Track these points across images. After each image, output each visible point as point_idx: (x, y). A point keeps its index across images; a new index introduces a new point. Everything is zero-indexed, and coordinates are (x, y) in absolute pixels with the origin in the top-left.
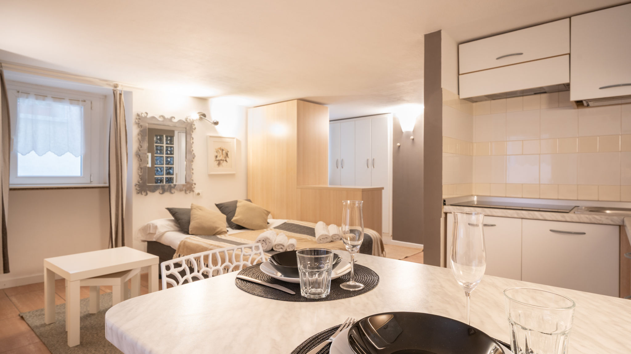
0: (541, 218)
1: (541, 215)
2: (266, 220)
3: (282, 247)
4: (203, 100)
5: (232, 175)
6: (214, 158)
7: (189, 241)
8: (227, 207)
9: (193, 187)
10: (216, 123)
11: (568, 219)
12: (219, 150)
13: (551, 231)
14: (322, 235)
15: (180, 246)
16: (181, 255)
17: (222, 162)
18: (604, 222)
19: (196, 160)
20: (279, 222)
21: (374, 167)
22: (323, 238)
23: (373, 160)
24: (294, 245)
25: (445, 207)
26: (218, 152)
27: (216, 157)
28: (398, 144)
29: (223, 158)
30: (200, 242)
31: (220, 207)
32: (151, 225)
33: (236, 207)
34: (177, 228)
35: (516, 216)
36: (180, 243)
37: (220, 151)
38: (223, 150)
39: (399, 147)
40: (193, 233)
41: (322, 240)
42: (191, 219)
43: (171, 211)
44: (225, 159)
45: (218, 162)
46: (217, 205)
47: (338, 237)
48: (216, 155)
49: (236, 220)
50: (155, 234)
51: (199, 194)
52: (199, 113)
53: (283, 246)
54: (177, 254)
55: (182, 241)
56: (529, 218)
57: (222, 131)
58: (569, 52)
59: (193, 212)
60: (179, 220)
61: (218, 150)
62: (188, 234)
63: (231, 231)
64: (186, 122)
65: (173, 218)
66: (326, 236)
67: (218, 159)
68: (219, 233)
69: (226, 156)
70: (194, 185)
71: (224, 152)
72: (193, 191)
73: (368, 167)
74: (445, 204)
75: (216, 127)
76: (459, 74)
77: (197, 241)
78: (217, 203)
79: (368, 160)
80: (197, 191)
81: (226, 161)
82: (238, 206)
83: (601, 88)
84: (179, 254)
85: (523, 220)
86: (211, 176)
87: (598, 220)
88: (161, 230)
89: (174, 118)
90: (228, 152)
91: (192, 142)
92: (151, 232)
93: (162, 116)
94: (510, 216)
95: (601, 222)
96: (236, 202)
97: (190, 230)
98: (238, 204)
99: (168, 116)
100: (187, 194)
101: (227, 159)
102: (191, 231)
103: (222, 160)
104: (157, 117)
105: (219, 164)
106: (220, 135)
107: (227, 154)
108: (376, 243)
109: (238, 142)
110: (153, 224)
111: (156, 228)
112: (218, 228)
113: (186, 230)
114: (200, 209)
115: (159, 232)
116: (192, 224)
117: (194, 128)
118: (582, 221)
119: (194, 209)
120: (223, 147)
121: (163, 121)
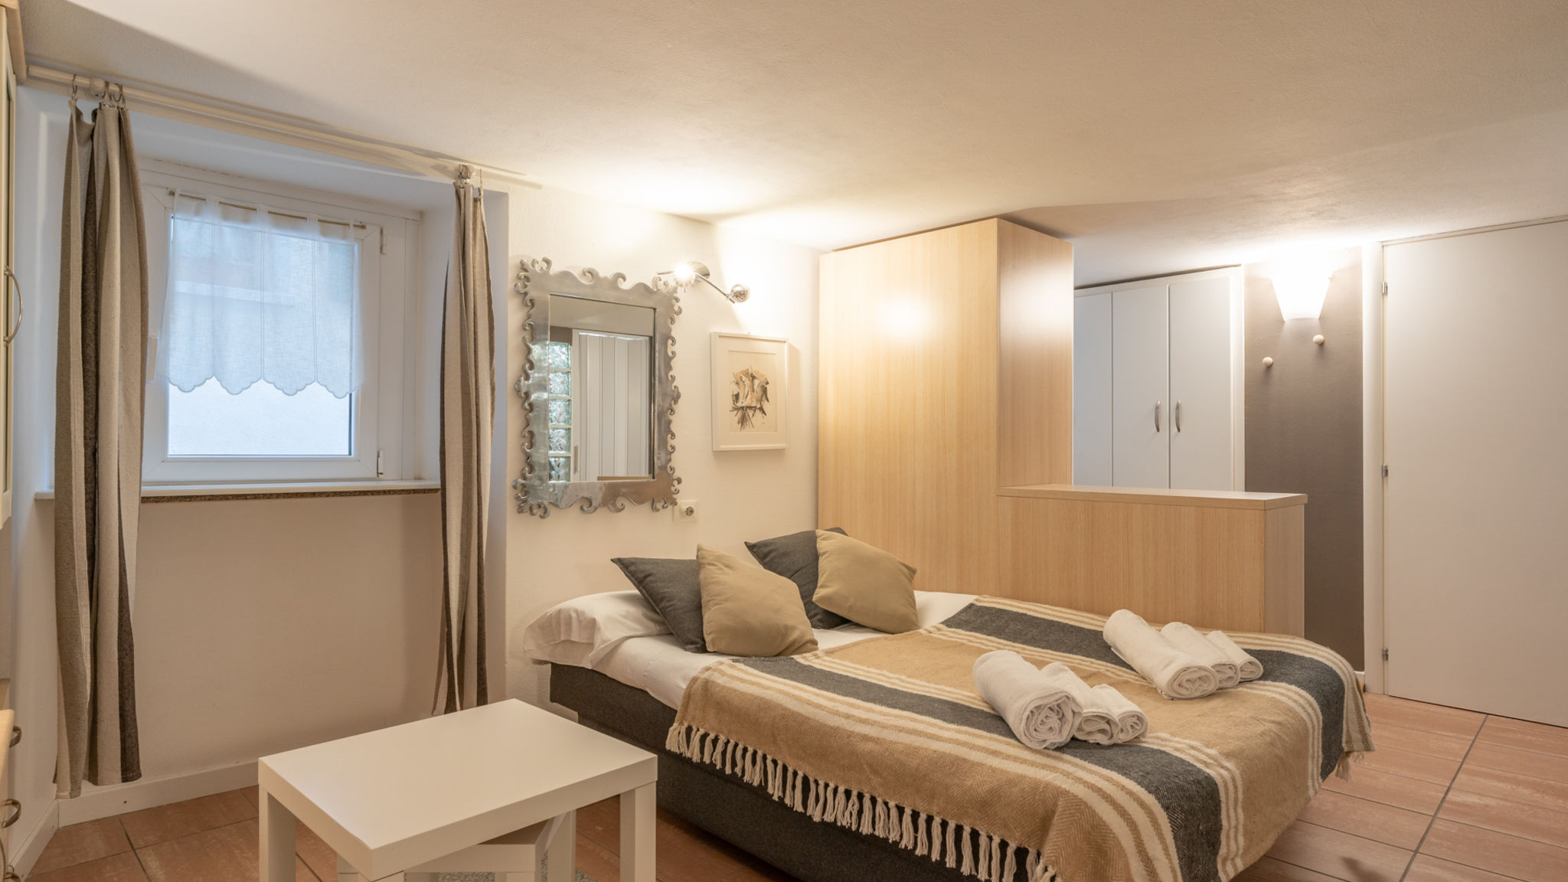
2: (912, 597)
3: (1106, 727)
4: (699, 224)
5: (777, 454)
6: (729, 403)
7: (720, 680)
8: (785, 554)
9: (673, 489)
10: (741, 295)
12: (744, 378)
14: (1186, 670)
15: (688, 696)
16: (695, 729)
17: (750, 413)
19: (681, 407)
22: (1188, 680)
23: (1178, 407)
26: (741, 383)
27: (737, 397)
28: (1268, 360)
29: (754, 400)
30: (768, 688)
31: (766, 554)
32: (574, 615)
33: (816, 557)
34: (654, 628)
36: (690, 687)
37: (748, 382)
38: (754, 378)
39: (1269, 367)
40: (722, 647)
41: (1185, 684)
42: (704, 599)
43: (632, 568)
44: (758, 406)
45: (740, 413)
46: (751, 547)
47: (1231, 673)
48: (735, 393)
49: (826, 599)
50: (590, 645)
51: (690, 511)
52: (694, 263)
54: (681, 724)
55: (695, 680)
57: (751, 318)
59: (709, 574)
60: (662, 600)
61: (741, 377)
62: (703, 649)
63: (829, 639)
64: (655, 290)
65: (636, 592)
66: (1203, 673)
67: (739, 404)
68: (797, 645)
69: (762, 396)
70: (675, 482)
71: (757, 382)
72: (674, 503)
73: (1158, 430)
75: (738, 307)
77: (753, 683)
78: (753, 541)
79: (1157, 408)
80: (684, 501)
81: (761, 409)
82: (824, 553)
84: (686, 725)
86: (721, 456)
88: (609, 634)
89: (624, 279)
90: (767, 383)
91: (670, 354)
92: (575, 637)
93: (591, 273)
96: (810, 539)
97: (707, 638)
98: (822, 545)
99: (605, 272)
100: (658, 510)
101: (766, 406)
102: (713, 641)
103: (750, 408)
104: (576, 273)
105: (743, 421)
106: (744, 332)
107: (764, 391)
109: (794, 352)
110: (576, 611)
111: (591, 625)
112: (792, 629)
113: (691, 637)
114: (727, 566)
115: (604, 642)
116: (711, 617)
117: (676, 309)
119: (709, 564)
120: (753, 370)
121: (592, 287)
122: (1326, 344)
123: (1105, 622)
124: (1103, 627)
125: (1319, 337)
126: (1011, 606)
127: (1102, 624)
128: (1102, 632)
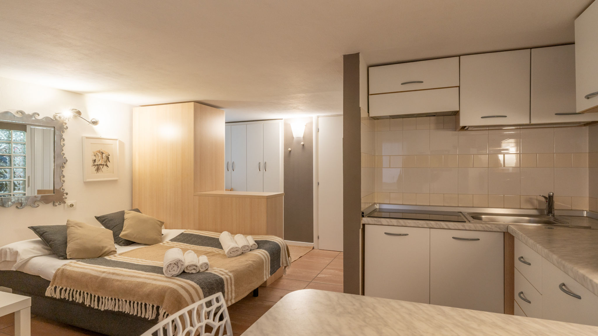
0: (446, 227)
1: (447, 225)
2: (161, 232)
3: (195, 268)
4: (77, 94)
5: (114, 182)
6: (91, 163)
7: (69, 268)
8: (111, 220)
9: (64, 197)
10: (95, 123)
11: (467, 228)
12: (98, 154)
13: (453, 238)
14: (232, 248)
15: (55, 276)
16: (58, 287)
17: (101, 167)
18: (494, 230)
19: (68, 166)
20: (175, 233)
21: (266, 171)
22: (233, 251)
23: (265, 163)
24: (207, 264)
25: (363, 219)
26: (97, 156)
27: (95, 161)
28: (290, 149)
29: (103, 162)
30: (86, 269)
31: (103, 220)
32: (8, 250)
33: (123, 220)
34: (47, 252)
35: (426, 226)
36: (57, 272)
37: (100, 155)
38: (103, 153)
39: (290, 151)
40: (74, 256)
41: (232, 253)
42: (68, 239)
43: (38, 230)
44: (105, 164)
45: (96, 167)
46: (98, 218)
47: (247, 248)
48: (94, 159)
49: (125, 235)
50: (16, 261)
51: (72, 206)
52: (73, 109)
53: (196, 266)
54: (52, 286)
55: (59, 269)
56: (436, 227)
57: (101, 131)
58: (459, 85)
59: (70, 230)
60: (50, 241)
61: (97, 153)
62: (66, 258)
63: (121, 249)
64: (54, 119)
65: (40, 239)
66: (237, 249)
67: (96, 163)
68: (107, 253)
69: (107, 160)
70: (65, 195)
71: (104, 155)
72: (65, 202)
73: (260, 170)
74: (363, 216)
75: (94, 127)
76: (368, 94)
77: (81, 268)
78: (98, 216)
79: (259, 163)
80: (69, 202)
81: (106, 165)
82: (126, 219)
83: (482, 118)
84: (54, 286)
85: (431, 229)
86: (87, 184)
87: (489, 228)
88: (24, 256)
89: (39, 115)
90: (109, 155)
91: (62, 145)
92: (8, 259)
93: (22, 112)
94: (420, 226)
95: (491, 230)
96: (123, 213)
97: (68, 254)
98: (126, 216)
99: (28, 111)
100: (56, 206)
101: (108, 164)
102: (70, 255)
103: (101, 165)
104: (13, 112)
105: (98, 170)
106: (98, 136)
107: (108, 158)
108: (283, 250)
109: (122, 144)
110: (9, 249)
111: (16, 253)
112: (106, 247)
113: (62, 254)
114: (80, 227)
115: (21, 259)
116: (71, 246)
117: (65, 127)
118: (477, 229)
119: (72, 226)
120: (103, 150)
121: (21, 118)
122: (304, 145)
123: (220, 235)
124: (219, 237)
125: (302, 143)
126: (195, 232)
127: (219, 236)
128: (219, 239)
